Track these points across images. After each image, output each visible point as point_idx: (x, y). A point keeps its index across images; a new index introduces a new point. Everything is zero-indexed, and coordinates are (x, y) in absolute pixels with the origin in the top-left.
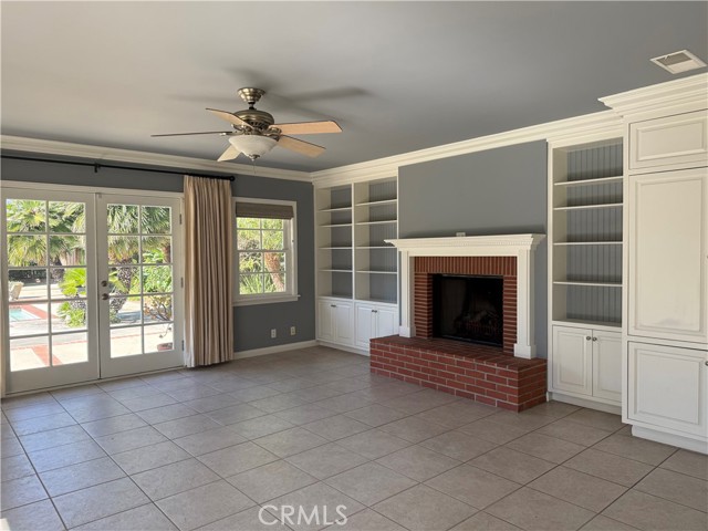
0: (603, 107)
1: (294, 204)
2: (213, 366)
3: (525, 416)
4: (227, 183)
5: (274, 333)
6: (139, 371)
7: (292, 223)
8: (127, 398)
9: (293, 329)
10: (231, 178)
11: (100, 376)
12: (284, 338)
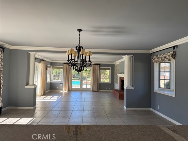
0: (123, 58)
1: (111, 68)
2: (95, 91)
3: (120, 100)
4: (99, 65)
5: (106, 88)
6: (86, 90)
7: (110, 71)
8: (84, 94)
9: (110, 88)
10: (99, 64)
11: (81, 90)
12: (108, 89)
